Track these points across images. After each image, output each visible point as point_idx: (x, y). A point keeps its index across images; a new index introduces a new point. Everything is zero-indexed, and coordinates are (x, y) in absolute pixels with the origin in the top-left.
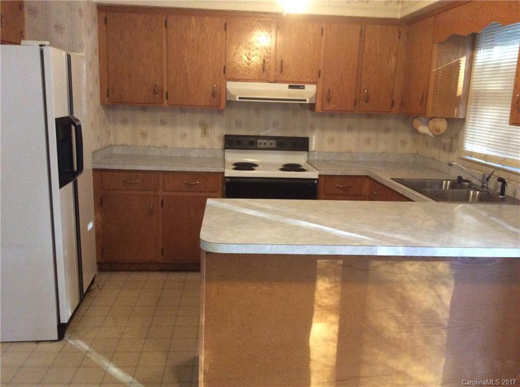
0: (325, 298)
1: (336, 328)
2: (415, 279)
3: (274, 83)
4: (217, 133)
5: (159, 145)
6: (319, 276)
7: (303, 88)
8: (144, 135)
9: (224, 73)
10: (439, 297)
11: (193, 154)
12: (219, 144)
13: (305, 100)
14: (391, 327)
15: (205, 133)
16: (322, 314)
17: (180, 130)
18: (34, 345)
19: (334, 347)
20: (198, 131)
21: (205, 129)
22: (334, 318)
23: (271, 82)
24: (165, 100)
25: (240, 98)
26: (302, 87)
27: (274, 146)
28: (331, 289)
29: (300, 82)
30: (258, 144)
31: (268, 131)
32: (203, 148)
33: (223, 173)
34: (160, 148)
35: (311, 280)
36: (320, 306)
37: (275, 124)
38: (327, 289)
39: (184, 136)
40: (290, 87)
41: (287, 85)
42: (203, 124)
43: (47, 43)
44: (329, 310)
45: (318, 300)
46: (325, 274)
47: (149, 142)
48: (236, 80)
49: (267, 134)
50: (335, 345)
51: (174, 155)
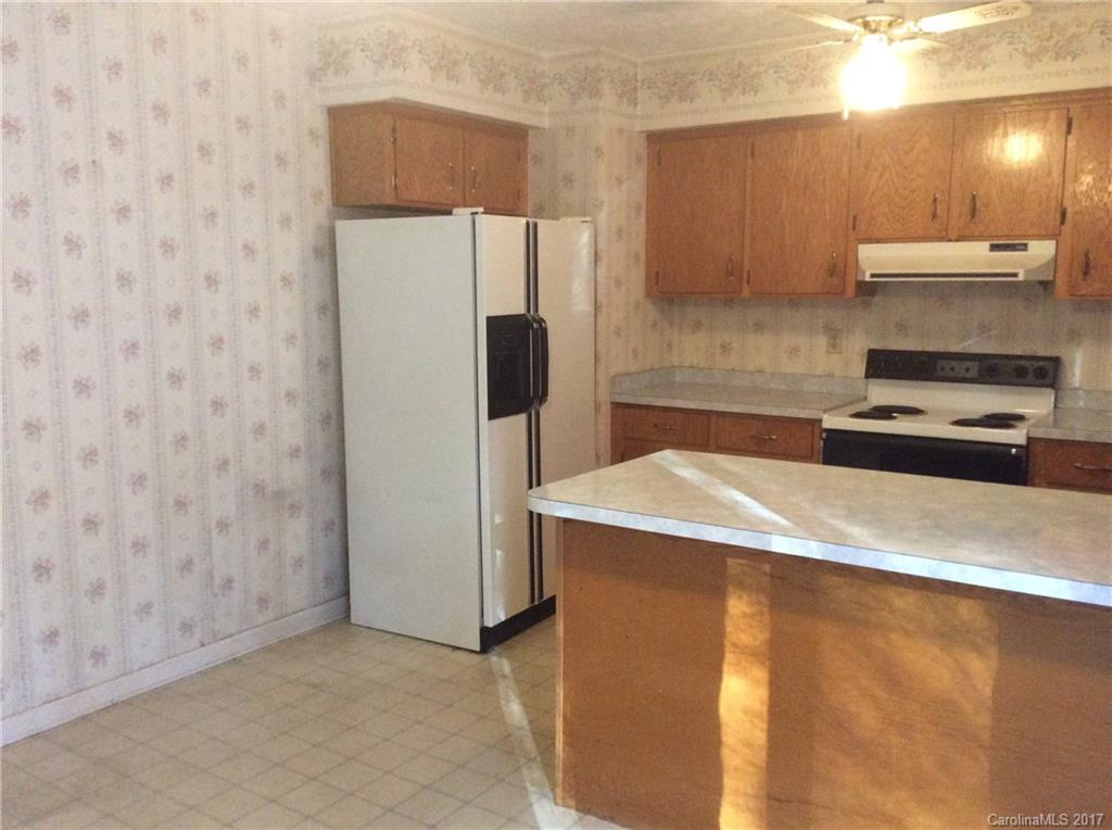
0: (743, 631)
1: (763, 692)
2: (910, 627)
3: (957, 241)
4: (858, 346)
5: (751, 368)
6: (730, 589)
7: (1024, 247)
8: (725, 349)
9: (854, 228)
10: (966, 674)
11: (809, 387)
12: (860, 368)
13: (1015, 275)
14: (867, 718)
15: (834, 346)
16: (738, 664)
17: (787, 340)
18: (448, 651)
19: (762, 730)
20: (822, 342)
21: (834, 337)
22: (761, 674)
23: (950, 240)
24: (745, 286)
25: (873, 276)
26: (1022, 247)
27: (973, 373)
28: (752, 616)
29: (1019, 237)
30: (939, 369)
31: (966, 344)
32: (831, 376)
33: (820, 421)
34: (751, 373)
35: (718, 594)
36: (734, 645)
37: (984, 329)
38: (745, 615)
39: (795, 351)
40: (994, 248)
41: (986, 245)
42: (831, 329)
43: (481, 209)
44: (752, 655)
45: (731, 633)
46: (741, 586)
47: (733, 361)
48: (878, 241)
49: (964, 348)
50: (765, 726)
51: (772, 386)
